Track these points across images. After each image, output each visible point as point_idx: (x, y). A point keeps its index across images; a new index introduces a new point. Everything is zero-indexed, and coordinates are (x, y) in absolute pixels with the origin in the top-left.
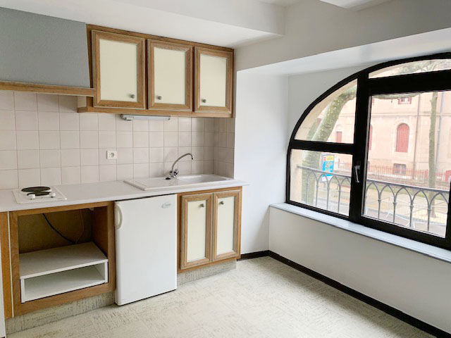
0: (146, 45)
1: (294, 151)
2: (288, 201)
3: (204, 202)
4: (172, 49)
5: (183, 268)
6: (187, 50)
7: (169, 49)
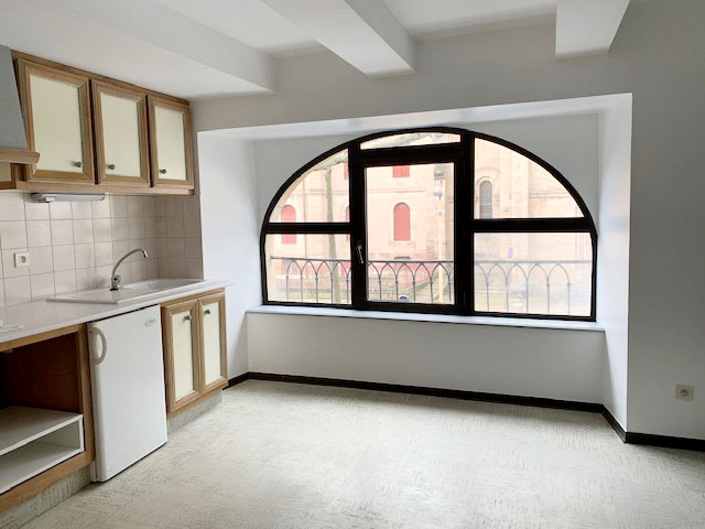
0: (91, 89)
1: (268, 237)
2: (266, 302)
3: (188, 313)
4: (121, 97)
5: (172, 410)
6: (139, 99)
7: (118, 96)
